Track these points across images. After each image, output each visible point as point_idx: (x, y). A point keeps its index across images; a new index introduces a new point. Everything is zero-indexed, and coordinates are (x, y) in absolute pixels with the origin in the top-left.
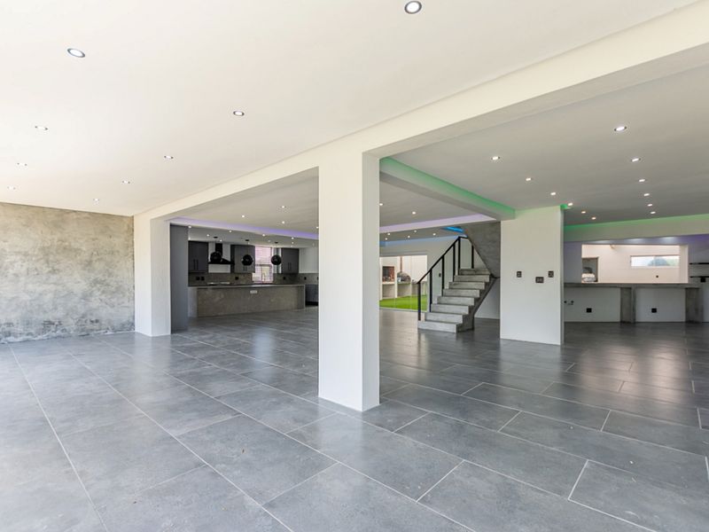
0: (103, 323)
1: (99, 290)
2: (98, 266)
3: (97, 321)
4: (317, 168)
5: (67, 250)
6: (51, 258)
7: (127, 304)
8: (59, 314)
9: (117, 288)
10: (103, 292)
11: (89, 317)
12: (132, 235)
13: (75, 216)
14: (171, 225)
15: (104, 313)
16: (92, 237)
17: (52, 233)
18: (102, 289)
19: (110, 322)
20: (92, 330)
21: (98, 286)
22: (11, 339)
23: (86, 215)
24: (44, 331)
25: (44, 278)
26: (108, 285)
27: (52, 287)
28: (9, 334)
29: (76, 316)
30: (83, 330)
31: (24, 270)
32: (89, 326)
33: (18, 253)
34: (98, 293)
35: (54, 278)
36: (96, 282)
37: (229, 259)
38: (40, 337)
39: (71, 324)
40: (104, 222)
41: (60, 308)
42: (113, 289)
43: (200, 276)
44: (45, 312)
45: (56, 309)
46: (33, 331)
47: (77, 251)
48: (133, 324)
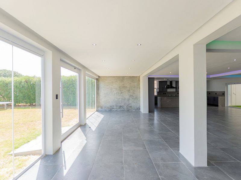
0: (132, 107)
1: (131, 98)
2: (131, 91)
3: (131, 107)
4: (178, 54)
5: (124, 87)
6: (121, 89)
7: (138, 102)
8: (123, 104)
9: (136, 98)
10: (132, 99)
11: (129, 105)
12: (140, 82)
13: (126, 78)
14: (149, 78)
15: (133, 105)
16: (130, 83)
17: (121, 83)
18: (132, 98)
19: (134, 107)
20: (130, 109)
21: (131, 97)
22: (113, 110)
23: (128, 77)
24: (120, 108)
25: (120, 94)
26: (133, 97)
27: (121, 97)
28: (113, 108)
29: (126, 105)
30: (128, 109)
31: (116, 93)
32: (129, 108)
33: (115, 88)
34: (131, 99)
35: (122, 94)
36: (131, 96)
37: (175, 86)
38: (119, 110)
39: (125, 107)
40: (132, 78)
41: (123, 103)
42: (135, 98)
43: (164, 93)
44: (120, 103)
45: (122, 103)
46: (118, 108)
47: (126, 87)
48: (140, 108)
